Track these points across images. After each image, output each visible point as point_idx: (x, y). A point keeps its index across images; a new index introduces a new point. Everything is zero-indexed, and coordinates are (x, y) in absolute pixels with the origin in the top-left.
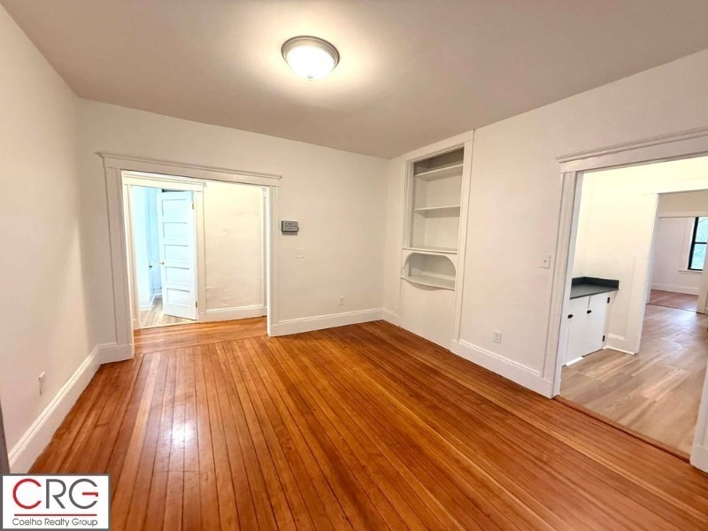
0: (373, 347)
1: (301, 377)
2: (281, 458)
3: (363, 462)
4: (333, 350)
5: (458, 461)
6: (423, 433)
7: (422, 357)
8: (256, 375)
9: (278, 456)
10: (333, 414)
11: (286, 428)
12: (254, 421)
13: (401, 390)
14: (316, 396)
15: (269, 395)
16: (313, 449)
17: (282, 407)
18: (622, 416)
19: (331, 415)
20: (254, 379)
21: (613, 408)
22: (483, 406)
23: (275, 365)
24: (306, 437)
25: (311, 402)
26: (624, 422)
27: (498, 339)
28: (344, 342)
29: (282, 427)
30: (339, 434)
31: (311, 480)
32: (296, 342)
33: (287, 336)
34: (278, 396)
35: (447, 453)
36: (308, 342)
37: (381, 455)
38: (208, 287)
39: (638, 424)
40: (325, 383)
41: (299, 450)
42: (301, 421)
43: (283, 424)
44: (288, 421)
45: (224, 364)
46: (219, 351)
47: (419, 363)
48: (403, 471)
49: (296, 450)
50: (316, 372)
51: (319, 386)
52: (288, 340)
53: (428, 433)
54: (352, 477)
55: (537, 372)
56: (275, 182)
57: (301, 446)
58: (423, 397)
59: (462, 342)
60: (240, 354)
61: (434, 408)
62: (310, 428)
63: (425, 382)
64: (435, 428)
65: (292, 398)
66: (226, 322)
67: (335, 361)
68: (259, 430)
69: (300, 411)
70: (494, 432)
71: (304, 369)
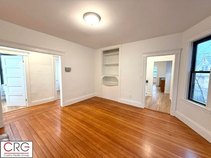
0: (98, 104)
1: (82, 117)
2: (93, 142)
3: (116, 135)
4: (87, 107)
5: (136, 127)
6: (124, 123)
7: (113, 105)
8: (66, 120)
9: (92, 142)
10: (99, 125)
11: (88, 133)
12: (76, 134)
13: (113, 114)
14: (91, 121)
15: (76, 125)
16: (101, 136)
17: (83, 127)
18: (157, 109)
19: (99, 126)
20: (67, 122)
21: (155, 108)
22: (133, 113)
23: (71, 115)
24: (96, 133)
25: (91, 123)
26: (158, 110)
27: (130, 96)
28: (89, 104)
29: (87, 133)
30: (105, 130)
31: (106, 144)
32: (73, 107)
33: (68, 106)
34: (79, 124)
35: (133, 126)
36: (77, 106)
37: (119, 132)
38: (32, 93)
39: (160, 110)
40: (91, 117)
41: (97, 138)
42: (91, 129)
43: (87, 132)
44: (88, 131)
45: (51, 119)
46: (45, 115)
47: (113, 106)
48: (126, 133)
49: (96, 138)
50: (86, 115)
51: (90, 119)
52: (70, 107)
53: (126, 123)
54: (116, 139)
55: (140, 103)
56: (63, 54)
57: (97, 137)
58: (119, 114)
59: (121, 99)
60: (55, 115)
61: (123, 116)
62: (96, 131)
63: (117, 111)
64: (126, 121)
65: (84, 124)
66: (41, 105)
67: (90, 110)
68: (80, 136)
69: (89, 127)
70: (138, 118)
71: (82, 114)
